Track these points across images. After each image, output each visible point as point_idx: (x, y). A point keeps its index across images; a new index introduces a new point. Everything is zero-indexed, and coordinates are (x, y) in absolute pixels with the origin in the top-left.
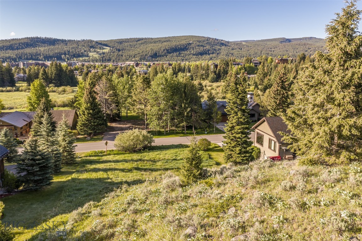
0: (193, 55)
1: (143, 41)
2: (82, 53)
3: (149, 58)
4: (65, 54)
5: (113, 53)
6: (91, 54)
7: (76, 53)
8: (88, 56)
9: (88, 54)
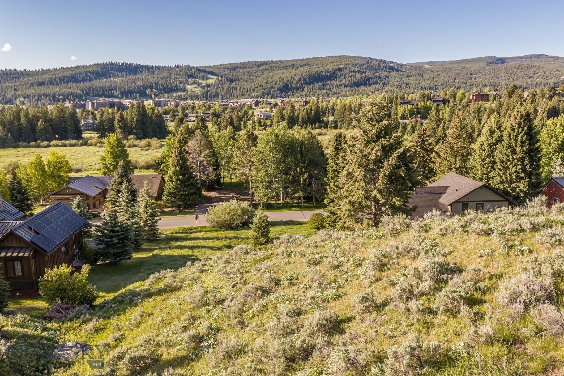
0: (345, 86)
1: (267, 66)
2: (176, 86)
3: (276, 92)
4: (151, 88)
5: (222, 84)
6: (189, 87)
7: (168, 85)
8: (184, 90)
9: (185, 87)
